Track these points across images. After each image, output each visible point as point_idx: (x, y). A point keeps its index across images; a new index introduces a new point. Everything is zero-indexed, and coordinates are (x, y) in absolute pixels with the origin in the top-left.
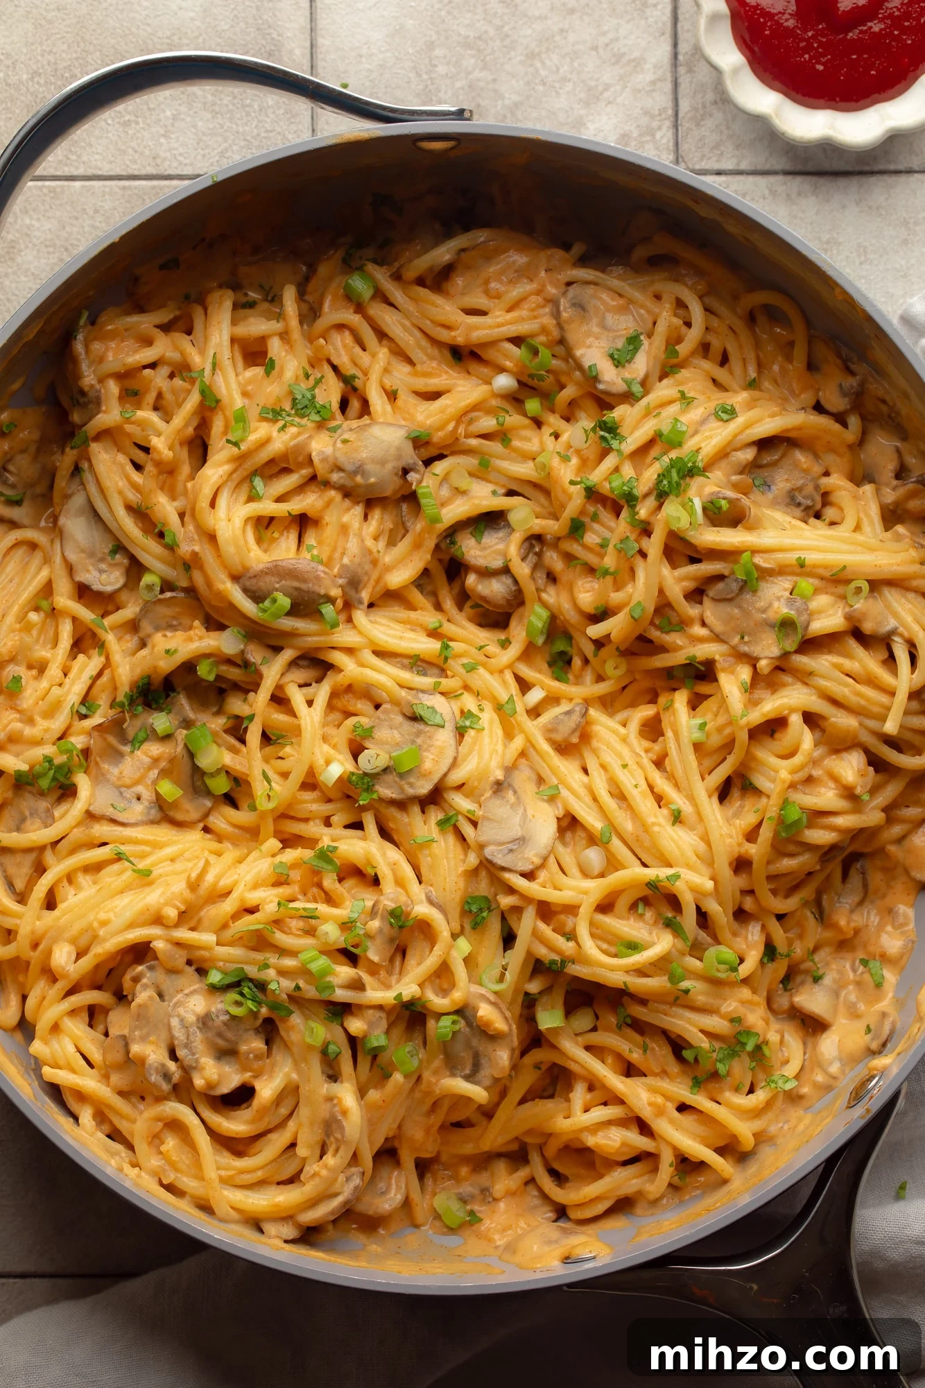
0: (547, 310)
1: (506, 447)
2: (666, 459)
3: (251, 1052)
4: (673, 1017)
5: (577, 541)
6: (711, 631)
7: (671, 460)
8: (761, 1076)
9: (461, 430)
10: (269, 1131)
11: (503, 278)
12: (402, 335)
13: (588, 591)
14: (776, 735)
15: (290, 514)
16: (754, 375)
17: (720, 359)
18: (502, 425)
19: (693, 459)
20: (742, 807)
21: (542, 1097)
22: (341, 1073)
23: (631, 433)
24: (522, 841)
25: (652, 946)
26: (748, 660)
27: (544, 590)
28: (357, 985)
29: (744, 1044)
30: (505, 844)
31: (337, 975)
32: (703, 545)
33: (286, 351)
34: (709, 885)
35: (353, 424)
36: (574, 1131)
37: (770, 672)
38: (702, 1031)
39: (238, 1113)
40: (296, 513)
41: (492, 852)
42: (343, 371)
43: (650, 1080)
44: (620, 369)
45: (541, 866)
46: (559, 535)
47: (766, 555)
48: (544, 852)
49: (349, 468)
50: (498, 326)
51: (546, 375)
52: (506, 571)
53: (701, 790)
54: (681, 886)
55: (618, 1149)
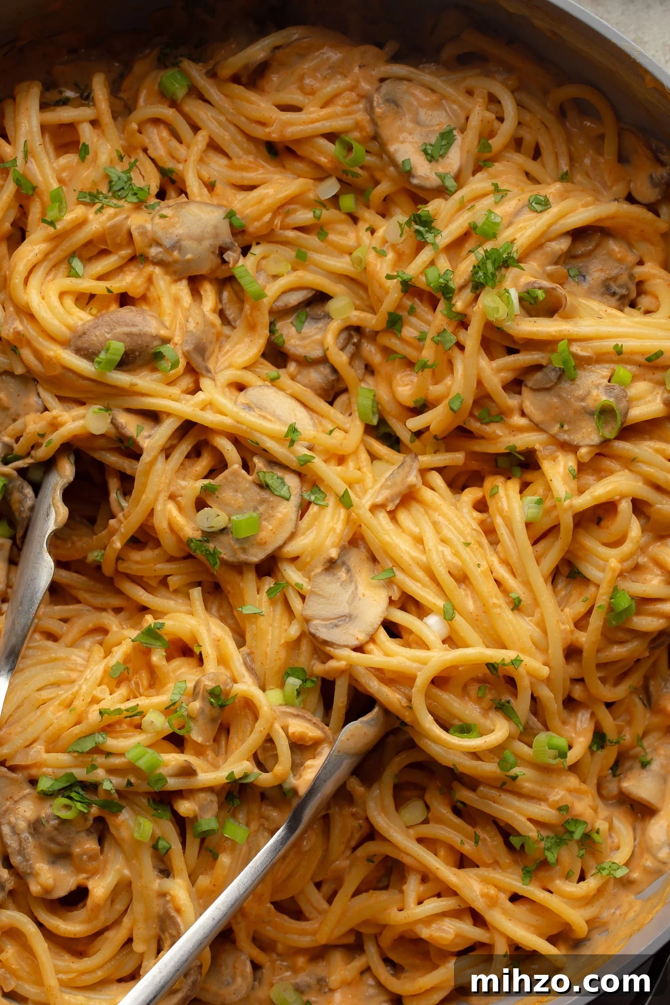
0: (361, 106)
1: (322, 241)
2: (481, 252)
3: (84, 854)
4: (502, 805)
5: (395, 335)
6: (531, 420)
7: (486, 251)
8: (591, 863)
9: (278, 222)
10: (107, 929)
11: (318, 74)
12: (217, 131)
13: (407, 385)
14: (603, 523)
15: (109, 291)
16: (565, 168)
17: (532, 153)
18: (319, 218)
19: (508, 251)
20: (569, 595)
21: (376, 889)
22: (172, 869)
23: (447, 226)
24: (348, 618)
25: (492, 731)
26: (570, 448)
27: (362, 380)
28: (188, 772)
29: (572, 833)
30: (330, 619)
31: (166, 766)
32: (521, 336)
33: (98, 135)
34: (545, 671)
35: (171, 202)
36: (407, 924)
37: (592, 460)
38: (530, 820)
39: (76, 913)
40: (116, 291)
41: (316, 626)
42: (161, 164)
43: (482, 871)
44: (433, 163)
45: (367, 643)
46: (378, 328)
47: (583, 344)
48: (370, 630)
49: (167, 243)
50: (312, 122)
51: (360, 172)
52: (324, 360)
53: (538, 576)
54: (522, 670)
55: (452, 941)
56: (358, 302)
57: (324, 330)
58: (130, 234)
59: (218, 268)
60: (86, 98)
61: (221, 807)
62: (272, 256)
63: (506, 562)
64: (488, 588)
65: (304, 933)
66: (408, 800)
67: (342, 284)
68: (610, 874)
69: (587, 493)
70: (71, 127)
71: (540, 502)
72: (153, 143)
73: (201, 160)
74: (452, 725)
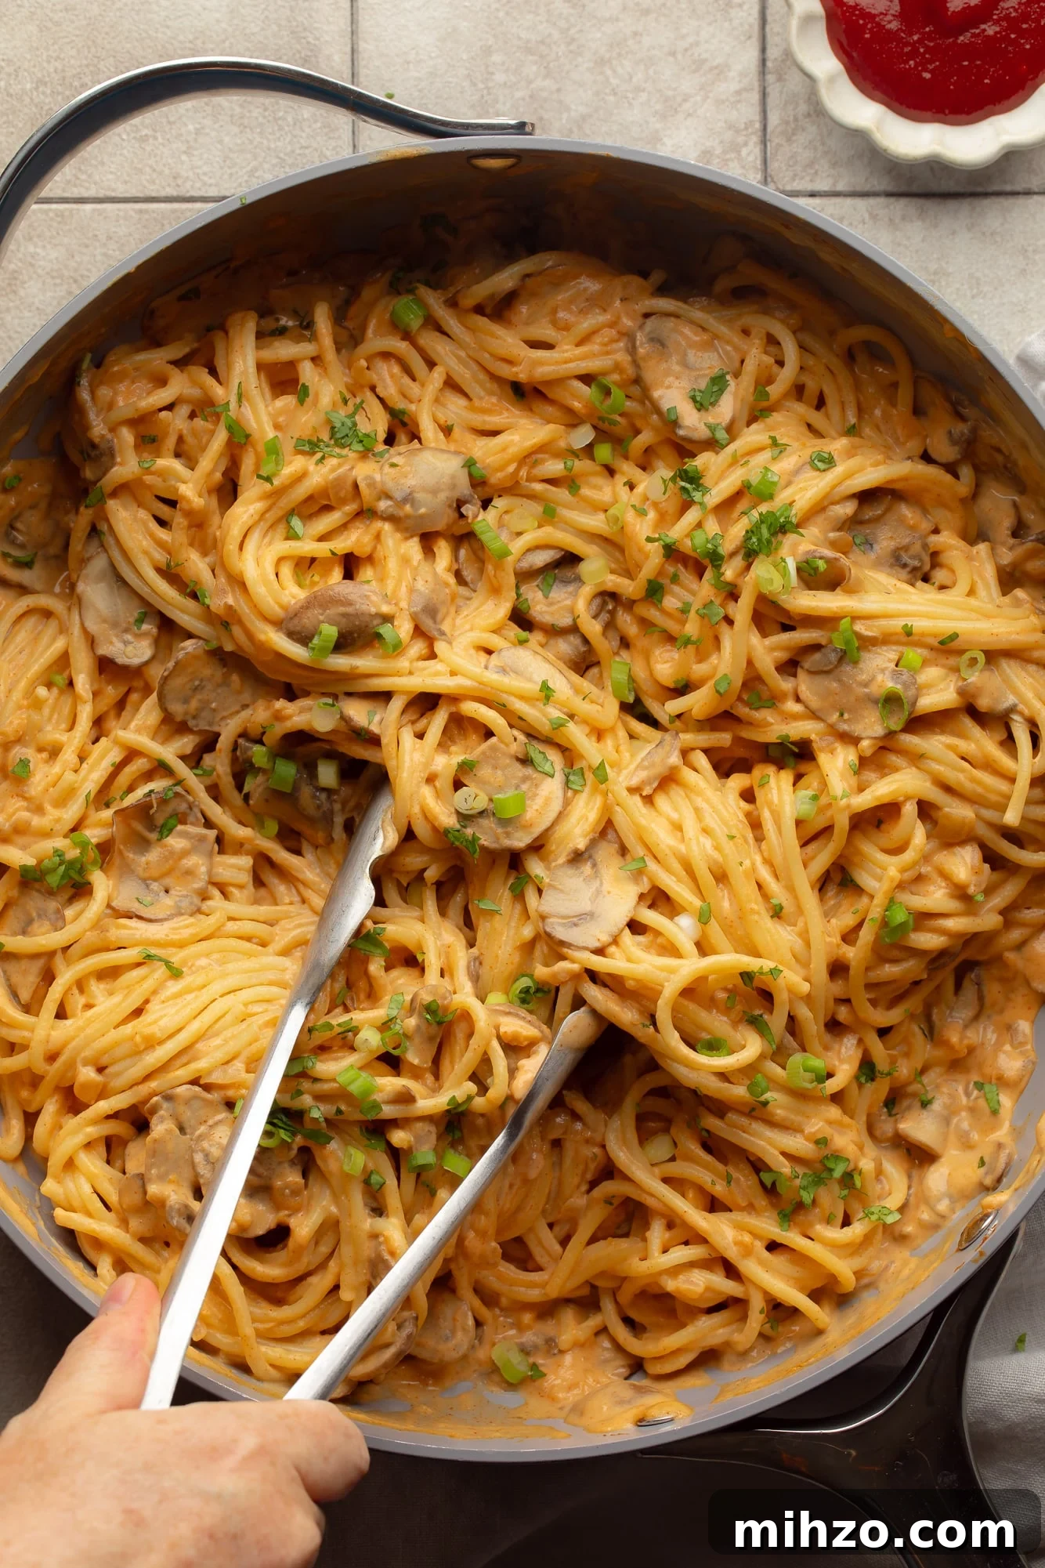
0: (621, 345)
1: (573, 496)
2: (755, 514)
3: (285, 1188)
4: (753, 1135)
5: (655, 605)
6: (807, 707)
7: (761, 514)
8: (857, 1205)
9: (523, 473)
10: (309, 1274)
11: (573, 307)
12: (456, 367)
13: (667, 662)
14: (883, 827)
15: (333, 553)
16: (853, 420)
17: (815, 402)
18: (571, 470)
19: (786, 514)
20: (838, 906)
21: (615, 1236)
22: (386, 1207)
23: (716, 483)
24: (587, 916)
25: (743, 1047)
26: (852, 740)
27: (617, 654)
28: (405, 1098)
29: (831, 1170)
30: (569, 917)
31: (381, 1091)
32: (798, 611)
33: (320, 374)
34: (805, 987)
35: (402, 449)
36: (651, 1275)
37: (874, 754)
38: (784, 1154)
39: (274, 1255)
40: (340, 553)
41: (552, 924)
42: (390, 404)
43: (735, 1216)
44: (702, 412)
45: (610, 945)
46: (634, 598)
47: (868, 622)
48: (615, 930)
49: (398, 495)
50: (566, 362)
51: (619, 419)
52: (574, 629)
53: (804, 882)
54: (781, 981)
55: (702, 1295)
56: (613, 566)
57: (575, 595)
58: (356, 486)
59: (455, 522)
60: (307, 326)
61: (439, 1138)
62: (516, 511)
63: (768, 862)
64: (749, 891)
65: (533, 1285)
66: (654, 1133)
67: (596, 544)
68: (879, 1219)
69: (867, 791)
70: (292, 365)
71: (815, 798)
72: (384, 381)
73: (437, 401)
74: (698, 1040)
